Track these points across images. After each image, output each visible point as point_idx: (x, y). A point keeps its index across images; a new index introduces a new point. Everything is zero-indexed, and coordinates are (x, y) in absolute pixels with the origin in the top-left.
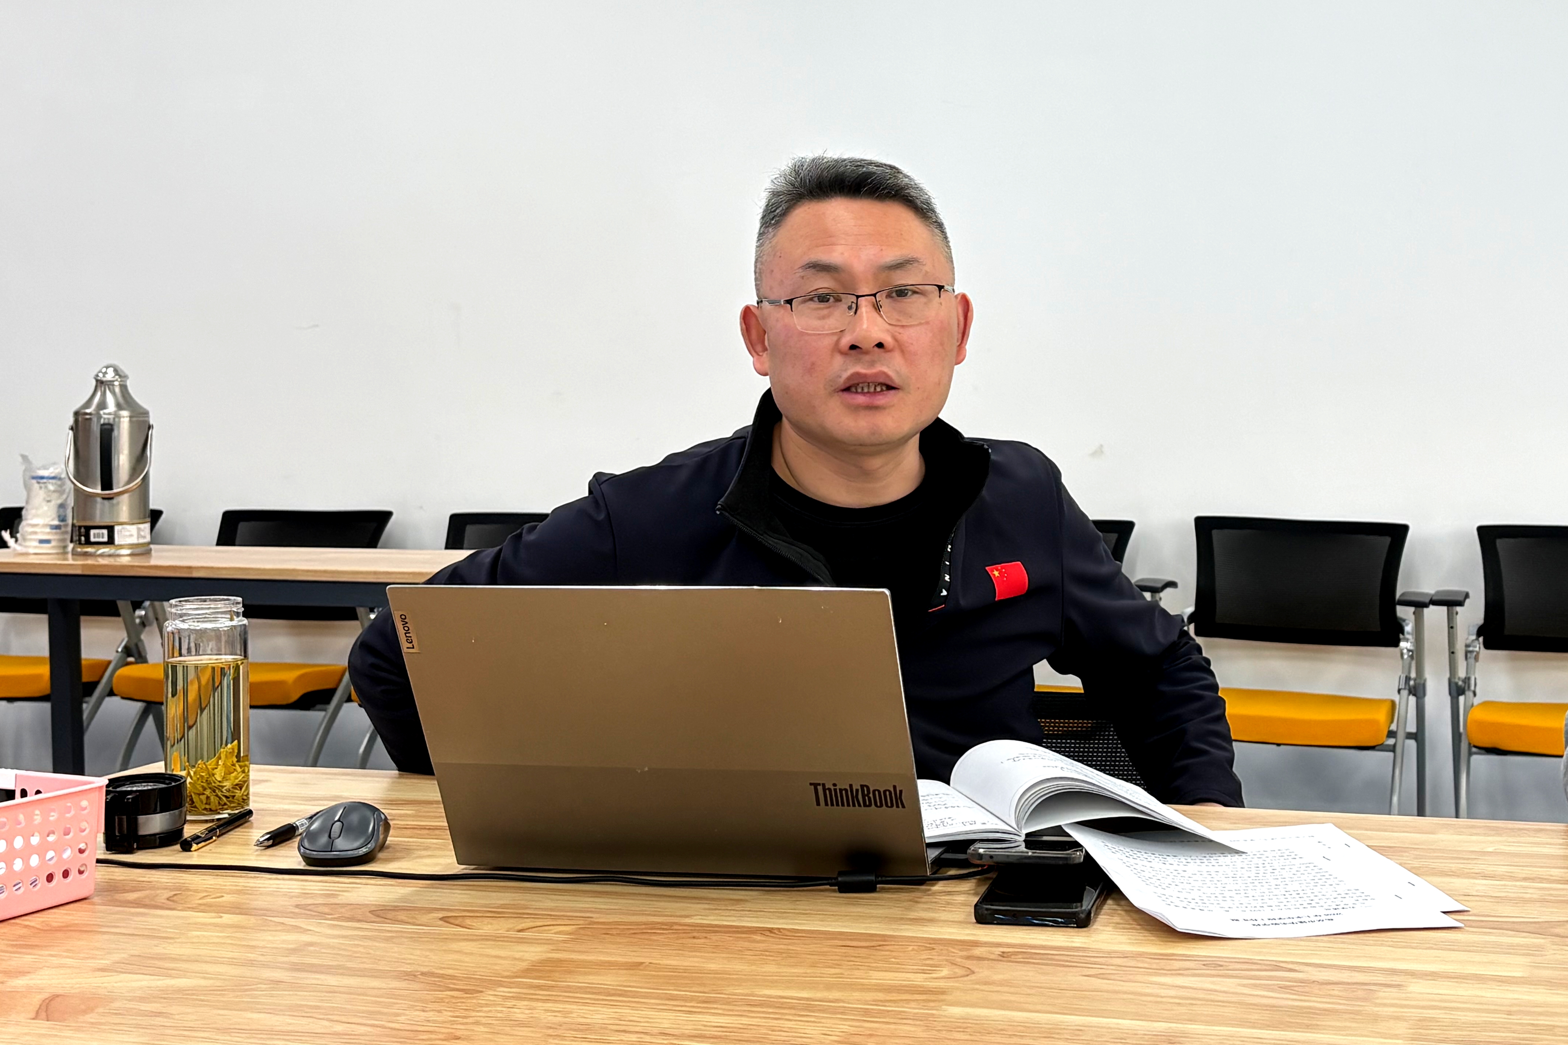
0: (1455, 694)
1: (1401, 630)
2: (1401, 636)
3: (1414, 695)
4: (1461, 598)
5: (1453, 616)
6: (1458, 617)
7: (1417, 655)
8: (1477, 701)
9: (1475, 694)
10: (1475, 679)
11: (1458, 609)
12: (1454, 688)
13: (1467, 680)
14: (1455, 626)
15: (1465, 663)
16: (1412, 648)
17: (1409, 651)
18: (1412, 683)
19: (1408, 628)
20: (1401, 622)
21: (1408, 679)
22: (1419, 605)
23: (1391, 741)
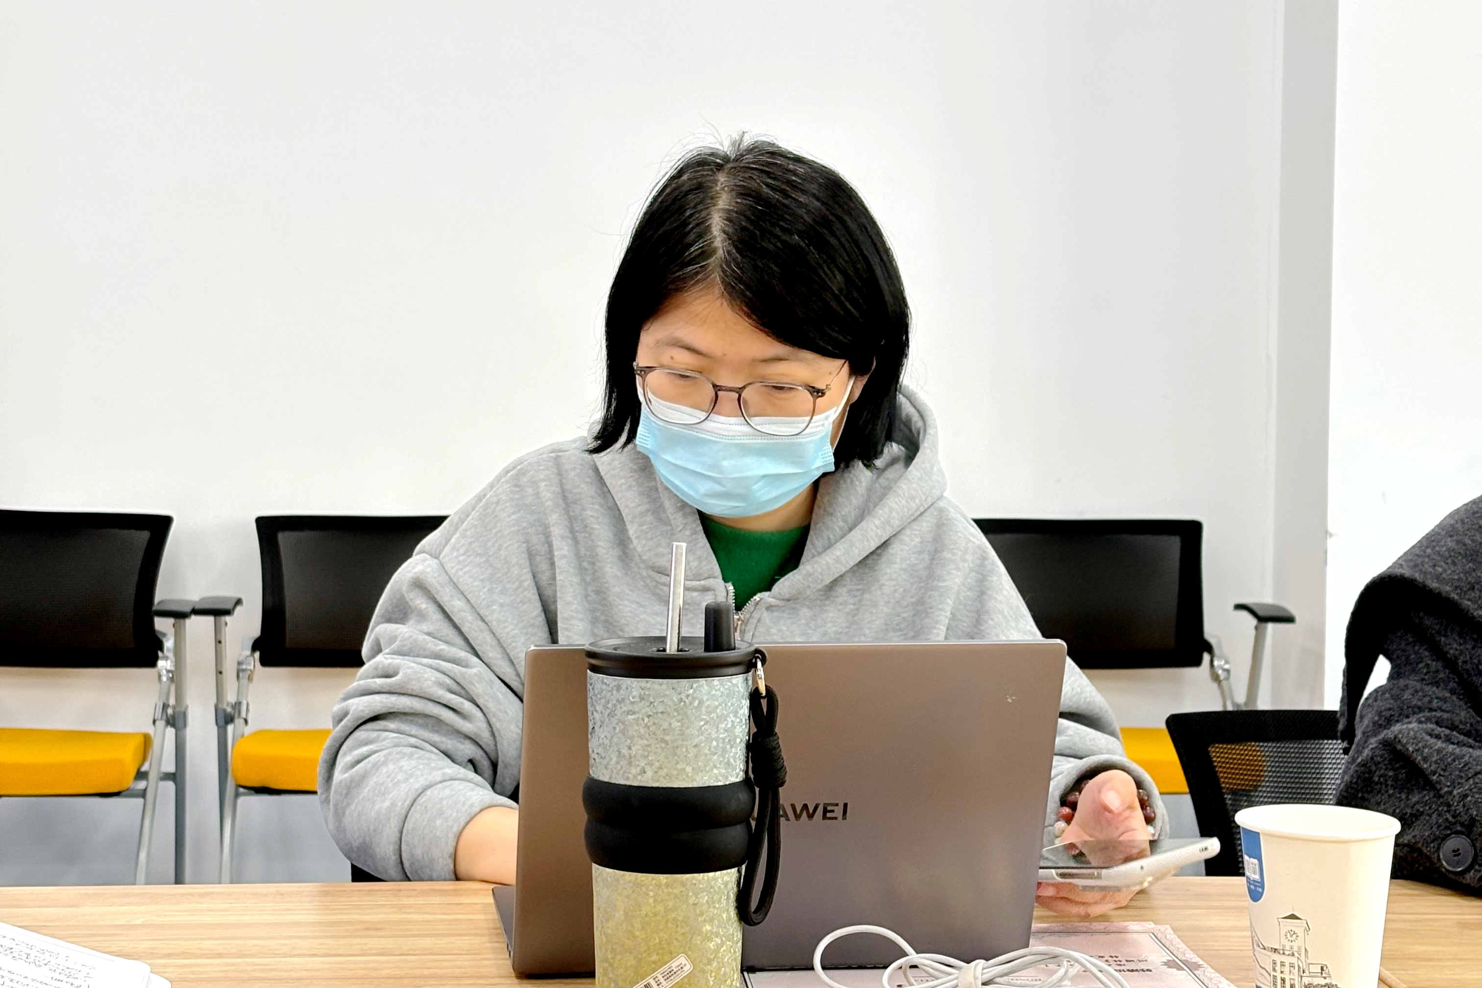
0: (222, 722)
1: (160, 646)
2: (160, 654)
3: (173, 725)
4: (229, 606)
5: (220, 626)
6: (227, 628)
7: (176, 677)
8: (248, 730)
9: (246, 721)
10: (248, 705)
11: (227, 619)
12: (221, 716)
13: (237, 705)
14: (223, 642)
15: (236, 684)
16: (173, 668)
17: (168, 671)
18: (170, 711)
19: (169, 644)
20: (159, 636)
21: (165, 706)
22: (179, 616)
23: (142, 785)
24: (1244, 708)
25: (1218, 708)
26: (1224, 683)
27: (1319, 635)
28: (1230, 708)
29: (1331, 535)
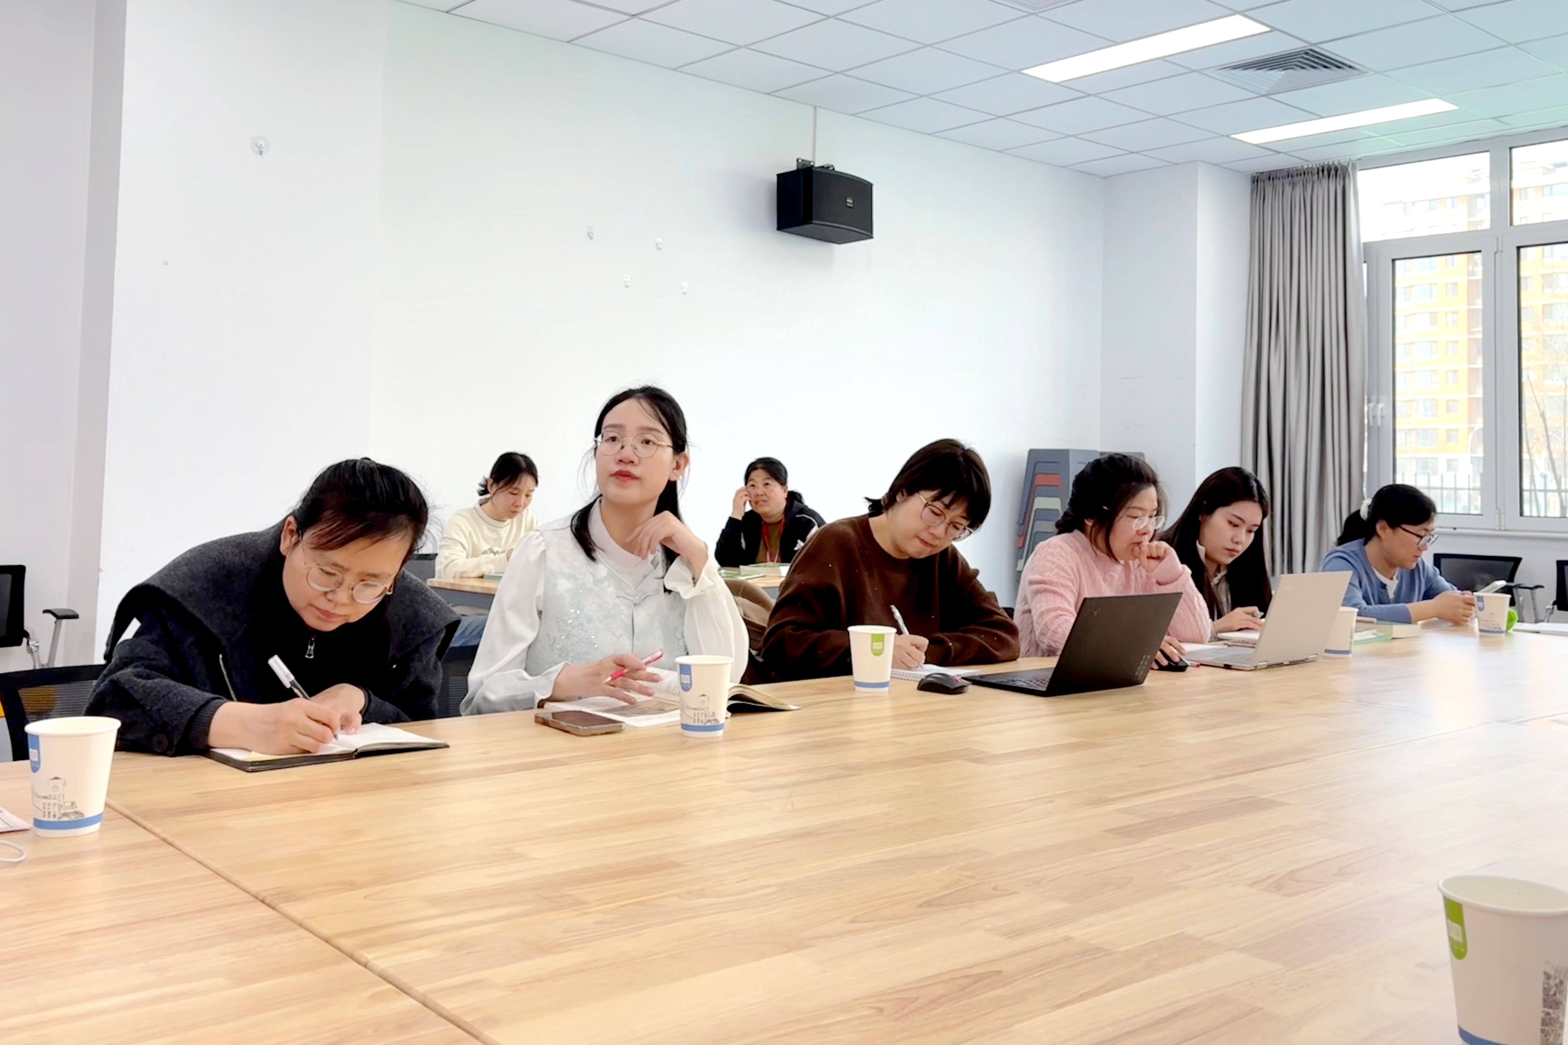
24: (46, 667)
25: (30, 667)
26: (35, 654)
27: (93, 625)
28: (38, 667)
29: (102, 571)
